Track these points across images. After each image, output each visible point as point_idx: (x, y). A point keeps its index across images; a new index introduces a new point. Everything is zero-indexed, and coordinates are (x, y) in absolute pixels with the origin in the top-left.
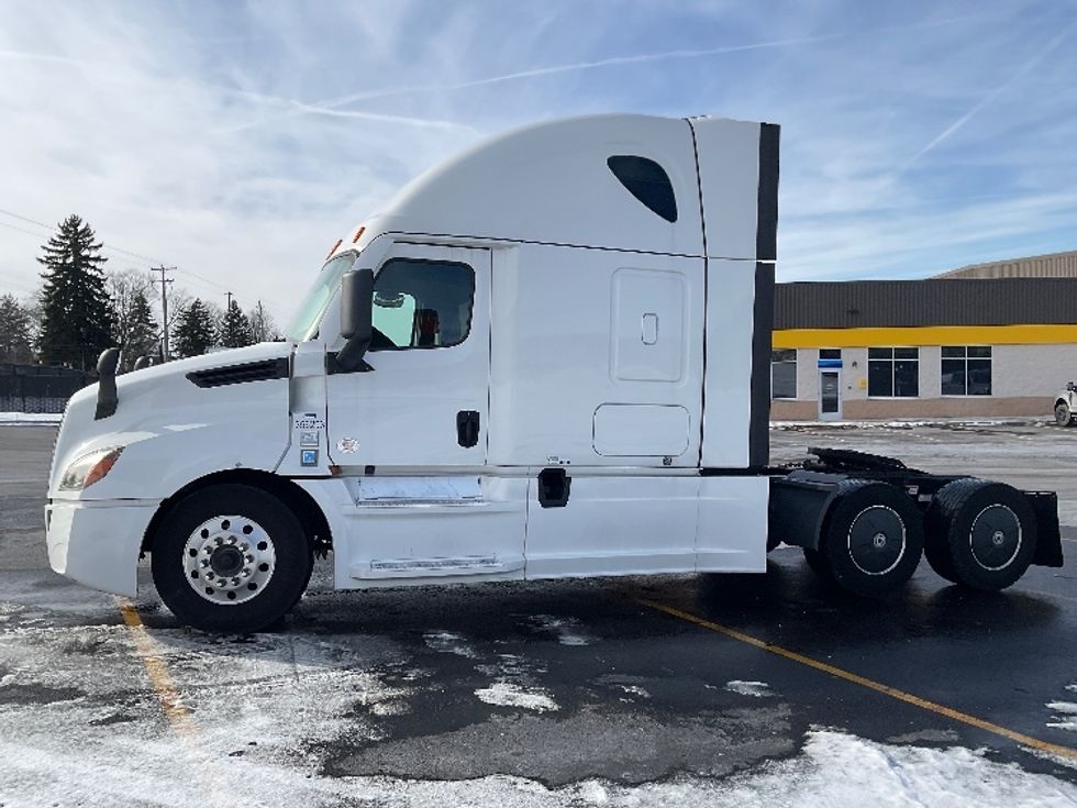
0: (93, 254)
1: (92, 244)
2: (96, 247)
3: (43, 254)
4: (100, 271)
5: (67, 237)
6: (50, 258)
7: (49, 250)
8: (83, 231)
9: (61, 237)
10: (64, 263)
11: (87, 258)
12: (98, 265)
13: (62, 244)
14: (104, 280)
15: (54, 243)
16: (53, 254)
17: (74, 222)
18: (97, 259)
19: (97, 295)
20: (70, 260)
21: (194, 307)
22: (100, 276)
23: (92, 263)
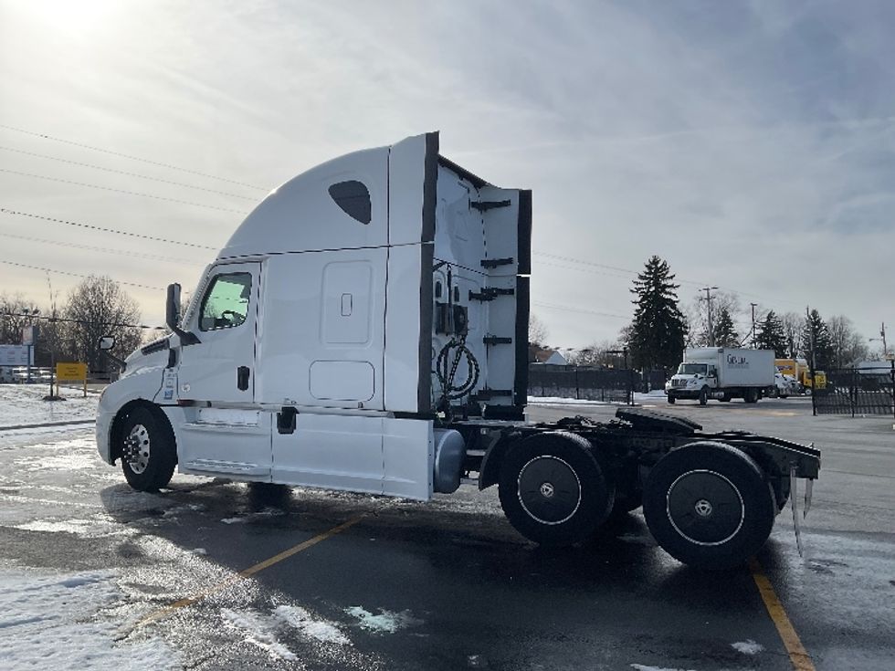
0: (669, 282)
1: (668, 275)
2: (672, 277)
3: (633, 287)
4: (674, 295)
5: (650, 273)
6: (640, 289)
7: (637, 283)
8: (661, 267)
9: (646, 273)
10: (648, 291)
11: (665, 286)
12: (673, 291)
13: (646, 278)
14: (677, 302)
15: (641, 277)
16: (640, 286)
17: (655, 262)
18: (672, 286)
19: (672, 314)
20: (653, 289)
21: (770, 317)
22: (674, 299)
23: (667, 290)
